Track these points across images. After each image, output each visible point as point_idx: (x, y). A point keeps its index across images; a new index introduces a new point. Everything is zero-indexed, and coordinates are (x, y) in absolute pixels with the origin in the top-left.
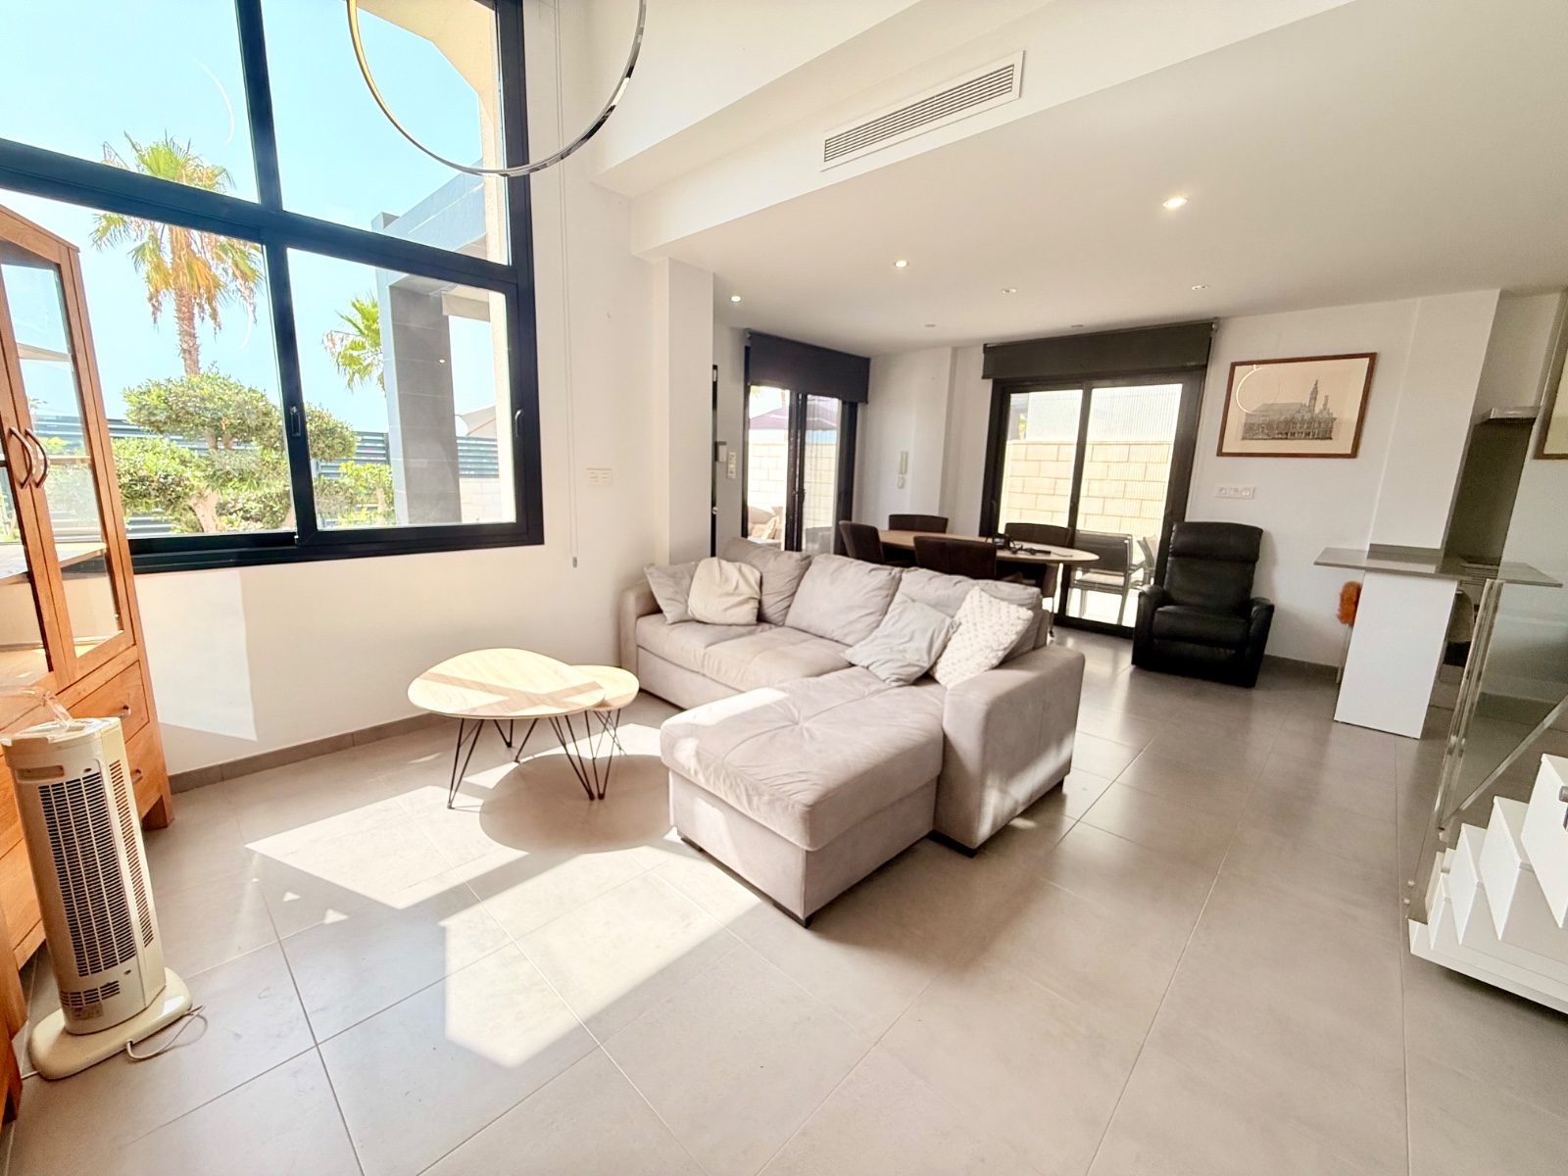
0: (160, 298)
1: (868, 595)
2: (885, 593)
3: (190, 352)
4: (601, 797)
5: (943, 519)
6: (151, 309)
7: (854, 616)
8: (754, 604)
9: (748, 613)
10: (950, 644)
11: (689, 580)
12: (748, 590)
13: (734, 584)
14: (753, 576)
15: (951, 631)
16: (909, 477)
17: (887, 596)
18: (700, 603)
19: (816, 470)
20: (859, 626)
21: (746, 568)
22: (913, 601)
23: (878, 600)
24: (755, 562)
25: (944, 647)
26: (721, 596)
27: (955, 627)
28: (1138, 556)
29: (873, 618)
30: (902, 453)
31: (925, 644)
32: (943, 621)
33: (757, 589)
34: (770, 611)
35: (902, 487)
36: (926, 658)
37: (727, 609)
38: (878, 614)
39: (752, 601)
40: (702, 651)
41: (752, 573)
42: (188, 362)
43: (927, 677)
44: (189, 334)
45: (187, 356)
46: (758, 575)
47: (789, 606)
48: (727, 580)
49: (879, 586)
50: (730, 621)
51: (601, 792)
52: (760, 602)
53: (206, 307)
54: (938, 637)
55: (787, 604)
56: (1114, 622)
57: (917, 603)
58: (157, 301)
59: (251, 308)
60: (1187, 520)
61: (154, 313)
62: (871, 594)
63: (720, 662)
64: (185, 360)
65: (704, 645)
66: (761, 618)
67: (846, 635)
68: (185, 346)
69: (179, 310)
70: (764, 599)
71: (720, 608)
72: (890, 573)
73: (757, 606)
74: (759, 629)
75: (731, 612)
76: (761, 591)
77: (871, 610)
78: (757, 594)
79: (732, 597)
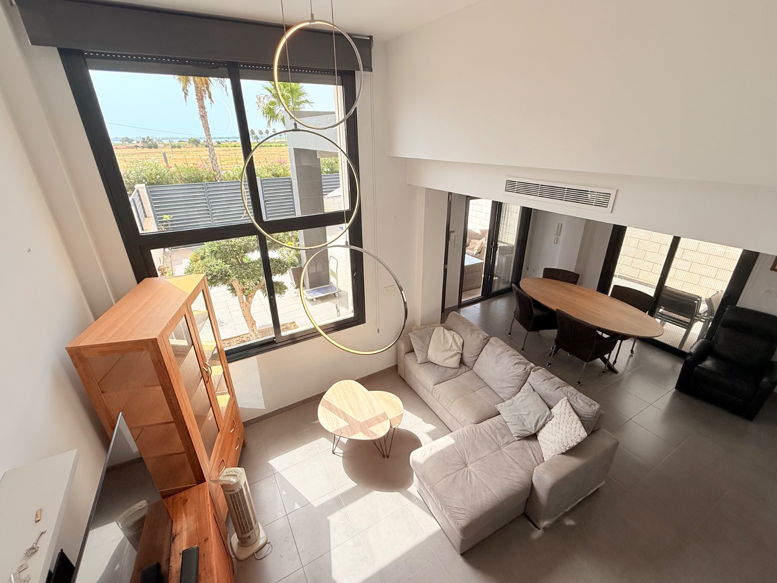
0: (187, 89)
1: (512, 378)
2: (521, 379)
3: (204, 117)
4: (388, 457)
5: (577, 274)
6: (184, 94)
7: (505, 385)
8: (459, 356)
9: (454, 362)
10: (547, 425)
11: (429, 339)
12: (456, 349)
13: (450, 345)
14: (460, 342)
15: (548, 419)
16: (561, 238)
17: (522, 381)
18: (434, 354)
19: (507, 225)
20: (507, 391)
21: (456, 336)
22: (534, 390)
23: (517, 382)
24: (461, 332)
25: (544, 425)
26: (443, 352)
27: (550, 418)
28: (703, 307)
29: (513, 390)
30: (559, 224)
31: (535, 421)
32: (545, 412)
33: (461, 349)
34: (468, 359)
35: (557, 243)
36: (534, 429)
37: (445, 359)
38: (516, 388)
39: (458, 354)
40: (432, 387)
41: (459, 339)
42: (204, 122)
43: (534, 437)
44: (202, 107)
45: (203, 119)
46: (462, 341)
47: (476, 360)
48: (447, 342)
49: (518, 375)
50: (446, 366)
51: (388, 454)
52: (462, 354)
53: (207, 91)
54: (541, 420)
55: (476, 359)
56: (677, 346)
57: (535, 393)
58: (186, 90)
59: (224, 89)
60: (738, 305)
61: (185, 97)
63: (439, 395)
64: (202, 121)
65: (433, 384)
66: (462, 362)
67: (500, 392)
68: (201, 114)
69: (197, 95)
70: (464, 353)
71: (443, 359)
72: (525, 369)
73: (460, 357)
74: (460, 370)
75: (447, 361)
76: (463, 349)
77: (513, 385)
78: (461, 350)
79: (448, 352)
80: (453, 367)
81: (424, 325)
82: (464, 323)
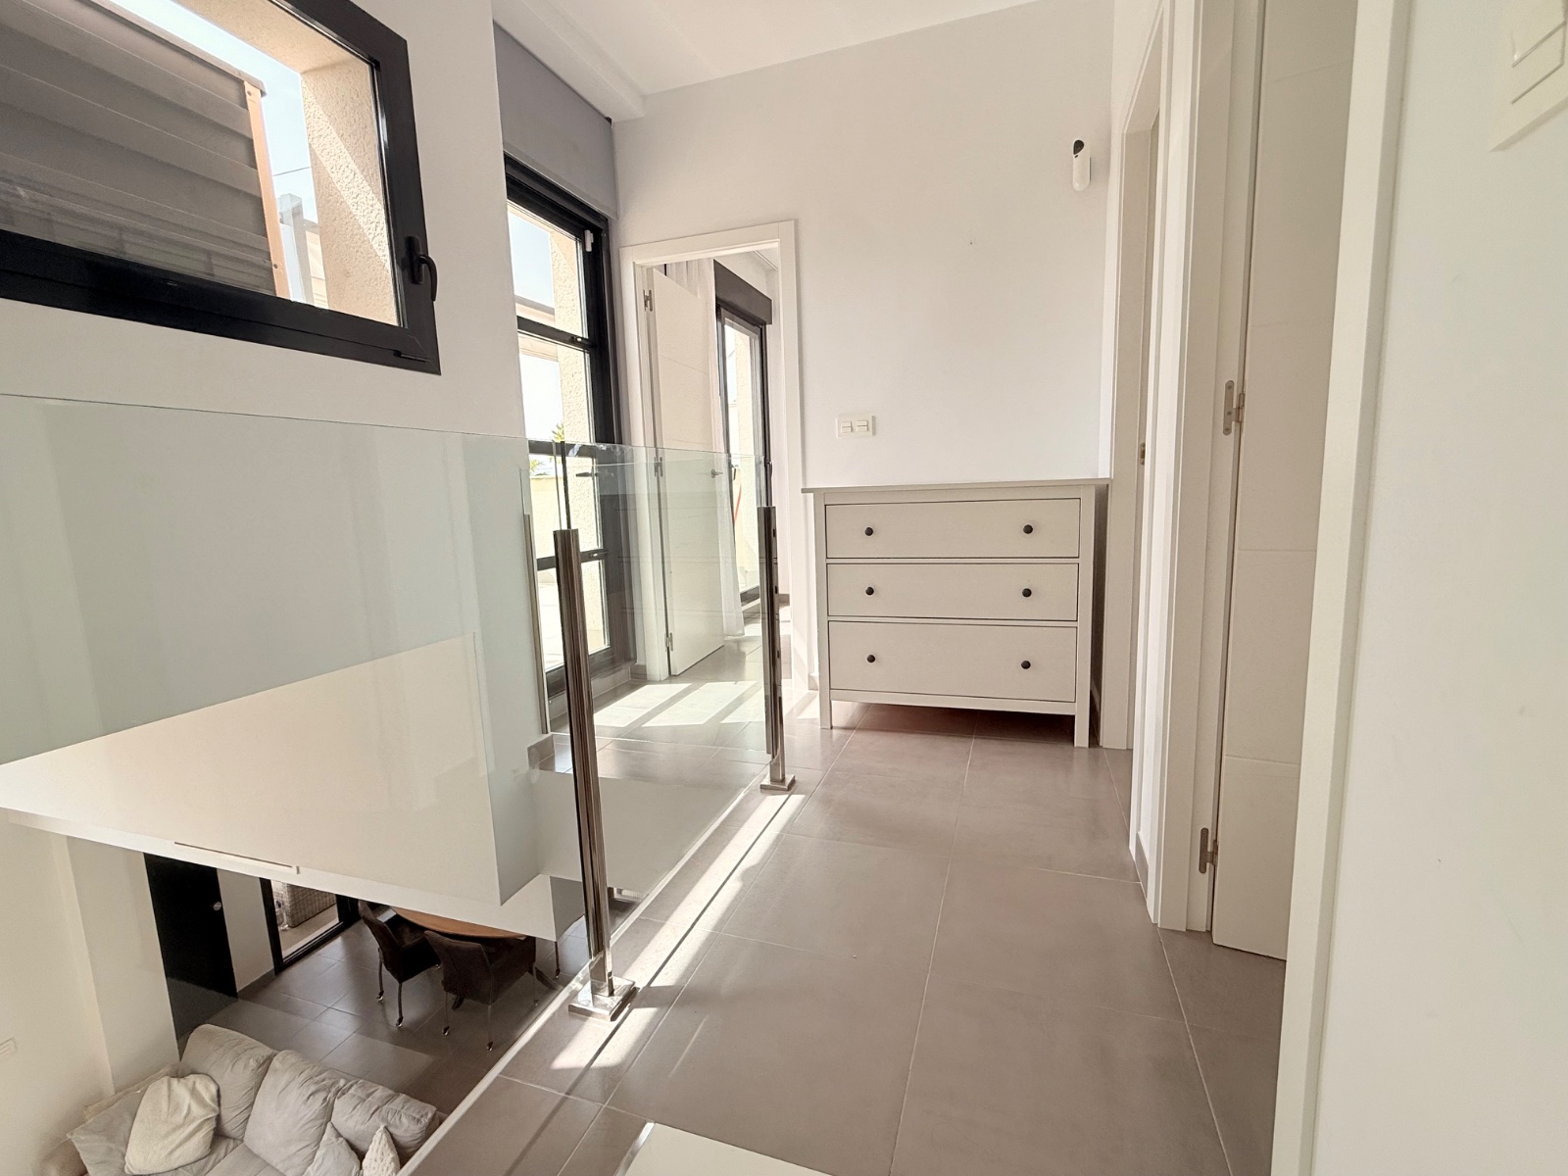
1: (304, 1129)
2: (320, 1122)
7: (293, 1149)
8: (213, 1124)
11: (129, 1122)
12: (201, 1113)
13: (185, 1112)
14: (207, 1091)
17: (320, 1126)
18: (141, 1154)
20: (299, 1158)
21: (201, 1084)
22: (339, 1137)
23: (313, 1131)
24: (212, 1070)
26: (165, 1136)
29: (309, 1151)
33: (214, 1105)
34: (230, 1126)
37: (171, 1152)
38: (313, 1146)
39: (208, 1122)
41: (207, 1088)
46: (213, 1089)
47: (248, 1118)
48: (177, 1108)
49: (315, 1116)
50: (176, 1166)
52: (218, 1118)
55: (246, 1115)
57: (341, 1139)
62: (307, 1126)
66: (220, 1134)
70: (223, 1113)
71: (164, 1153)
72: (325, 1099)
73: (214, 1126)
74: (214, 1156)
75: (177, 1153)
76: (219, 1105)
77: (308, 1143)
78: (214, 1110)
79: (182, 1129)
80: (192, 1160)
81: (121, 1091)
82: (222, 1046)
